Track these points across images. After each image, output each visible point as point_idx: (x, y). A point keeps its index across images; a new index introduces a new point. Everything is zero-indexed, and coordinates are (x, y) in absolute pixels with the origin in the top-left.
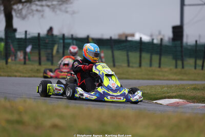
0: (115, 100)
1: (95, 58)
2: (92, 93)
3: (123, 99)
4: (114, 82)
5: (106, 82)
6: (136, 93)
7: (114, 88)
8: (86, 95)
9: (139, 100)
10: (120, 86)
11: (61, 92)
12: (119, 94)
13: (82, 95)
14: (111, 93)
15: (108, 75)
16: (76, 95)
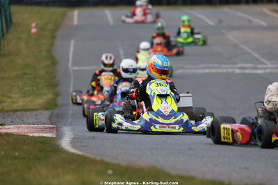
0: (167, 129)
1: (164, 77)
2: (136, 122)
3: (178, 129)
4: (170, 105)
5: (156, 105)
6: (204, 120)
7: (167, 114)
8: (126, 125)
9: (206, 129)
10: (176, 110)
13: (120, 124)
14: (161, 120)
15: (160, 96)
16: (114, 125)
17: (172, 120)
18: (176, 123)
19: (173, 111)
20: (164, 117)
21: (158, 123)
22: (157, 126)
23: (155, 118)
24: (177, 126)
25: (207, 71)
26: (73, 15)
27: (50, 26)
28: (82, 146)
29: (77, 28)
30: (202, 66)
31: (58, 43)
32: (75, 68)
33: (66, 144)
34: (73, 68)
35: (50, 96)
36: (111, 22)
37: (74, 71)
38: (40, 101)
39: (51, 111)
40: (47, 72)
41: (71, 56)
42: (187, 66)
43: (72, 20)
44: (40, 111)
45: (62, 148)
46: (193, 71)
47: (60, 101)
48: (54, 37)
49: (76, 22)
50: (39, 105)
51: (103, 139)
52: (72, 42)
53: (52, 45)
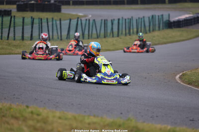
0: (110, 82)
1: (98, 53)
2: (93, 78)
3: (115, 82)
4: (109, 70)
5: (103, 70)
6: (126, 77)
8: (89, 79)
9: (128, 82)
10: (113, 72)
11: (72, 77)
12: (112, 78)
13: (86, 79)
14: (107, 78)
15: (105, 65)
16: (82, 80)
18: (114, 79)
19: (111, 73)
20: (108, 76)
23: (103, 76)
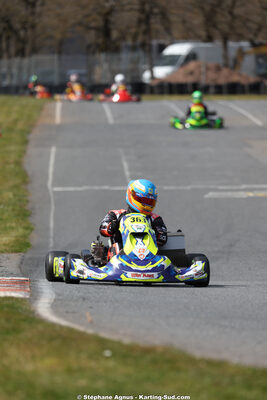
0: (142, 278)
1: (148, 207)
3: (156, 277)
7: (142, 258)
8: (90, 272)
13: (81, 272)
14: (134, 266)
15: (136, 235)
16: (73, 274)
17: (150, 267)
18: (153, 270)
19: (150, 254)
20: (138, 262)
21: (130, 269)
22: (129, 274)
23: (126, 263)
24: (156, 274)
25: (251, 194)
26: (54, 109)
27: (20, 126)
28: (67, 312)
29: (60, 128)
30: (244, 186)
31: (32, 150)
32: (56, 189)
33: (44, 308)
34: (53, 189)
35: (21, 231)
36: (111, 121)
37: (55, 193)
38: (5, 239)
39: (22, 254)
40: (15, 195)
41: (51, 170)
42: (221, 187)
43: (53, 116)
44: (5, 255)
45: (38, 315)
46: (229, 194)
47: (34, 239)
48: (26, 142)
49: (58, 120)
50: (5, 245)
51: (98, 302)
52: (53, 150)
53: (23, 153)
